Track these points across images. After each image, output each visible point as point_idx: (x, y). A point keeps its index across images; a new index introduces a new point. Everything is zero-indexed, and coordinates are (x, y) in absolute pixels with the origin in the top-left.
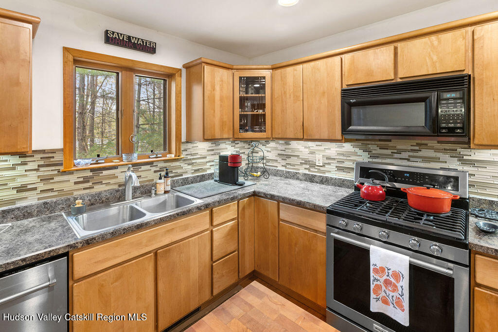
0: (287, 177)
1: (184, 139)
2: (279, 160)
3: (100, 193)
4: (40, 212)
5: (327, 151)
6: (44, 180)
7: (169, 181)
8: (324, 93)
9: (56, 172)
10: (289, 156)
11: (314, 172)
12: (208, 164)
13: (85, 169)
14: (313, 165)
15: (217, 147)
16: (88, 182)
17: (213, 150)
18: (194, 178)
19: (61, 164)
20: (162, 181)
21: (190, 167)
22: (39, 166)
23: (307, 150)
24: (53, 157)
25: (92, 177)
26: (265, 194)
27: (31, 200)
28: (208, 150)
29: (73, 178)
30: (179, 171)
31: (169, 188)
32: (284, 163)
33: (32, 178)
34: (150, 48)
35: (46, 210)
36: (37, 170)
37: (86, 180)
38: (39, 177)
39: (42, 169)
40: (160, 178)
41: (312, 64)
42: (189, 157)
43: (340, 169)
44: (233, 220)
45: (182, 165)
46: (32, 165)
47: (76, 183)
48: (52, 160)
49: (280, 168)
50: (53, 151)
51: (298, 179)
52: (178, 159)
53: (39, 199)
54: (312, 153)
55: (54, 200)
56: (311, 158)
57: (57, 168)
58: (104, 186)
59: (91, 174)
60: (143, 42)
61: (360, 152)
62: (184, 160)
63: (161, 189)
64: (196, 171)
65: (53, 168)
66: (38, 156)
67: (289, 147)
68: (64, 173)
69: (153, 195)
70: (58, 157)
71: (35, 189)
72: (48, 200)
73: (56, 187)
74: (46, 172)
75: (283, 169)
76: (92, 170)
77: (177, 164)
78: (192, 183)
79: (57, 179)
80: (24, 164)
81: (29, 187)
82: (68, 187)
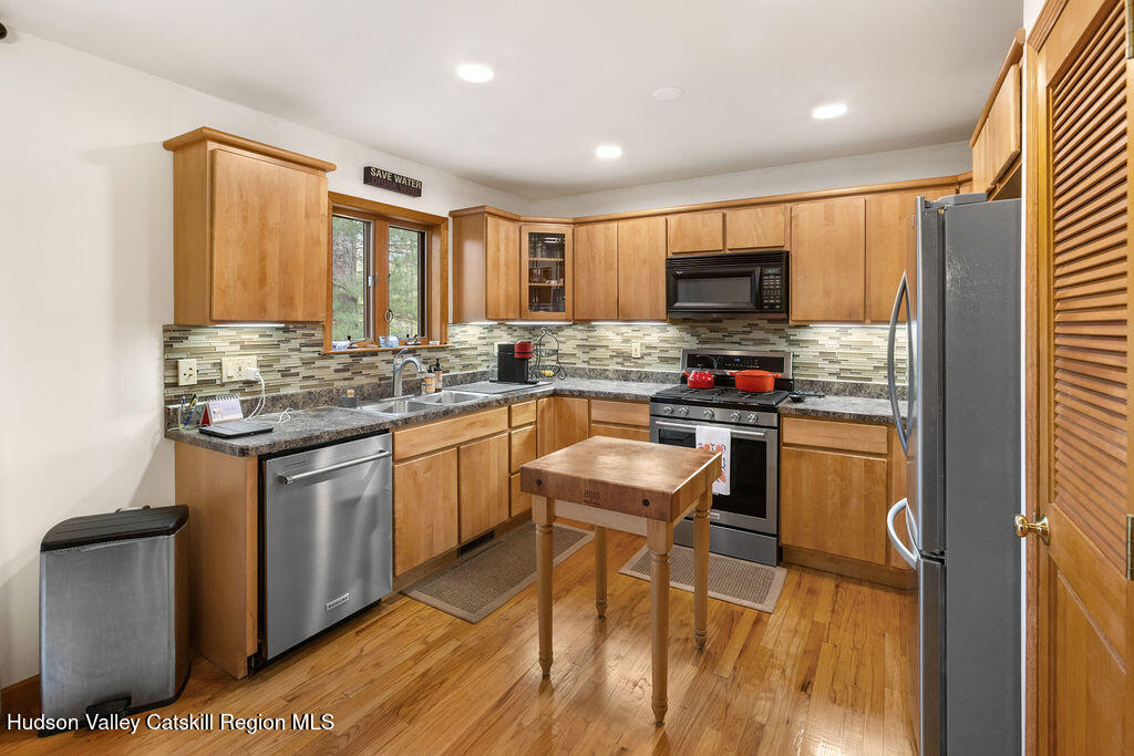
0: (590, 377)
1: (450, 321)
2: (579, 353)
3: (361, 387)
4: (305, 404)
5: (646, 337)
6: (307, 363)
8: (645, 261)
9: (317, 355)
10: (593, 348)
11: (629, 367)
12: (479, 358)
13: (345, 354)
14: (627, 357)
15: (490, 335)
16: (348, 370)
17: (485, 338)
18: (463, 376)
19: (321, 345)
20: (433, 374)
21: (457, 360)
22: (301, 345)
23: (620, 337)
24: (313, 335)
25: (351, 365)
26: (570, 391)
27: (294, 388)
28: (480, 338)
29: (333, 364)
32: (586, 357)
33: (293, 361)
34: (414, 190)
35: (309, 400)
36: (299, 350)
37: (346, 368)
38: (301, 359)
39: (303, 349)
40: (430, 371)
41: (631, 222)
43: (664, 360)
44: (530, 424)
45: (449, 356)
46: (295, 344)
47: (336, 371)
48: (313, 338)
49: (580, 365)
50: (314, 327)
51: (607, 378)
52: (443, 348)
53: (301, 387)
54: (627, 341)
55: (318, 390)
56: (624, 347)
57: (317, 349)
58: (363, 377)
59: (350, 360)
60: (407, 182)
61: (687, 337)
62: (451, 350)
63: (432, 385)
64: (465, 367)
65: (314, 349)
66: (300, 332)
67: (594, 334)
68: (325, 356)
70: (320, 335)
71: (298, 374)
72: (312, 390)
73: (317, 373)
74: (309, 353)
75: (586, 366)
76: (352, 355)
77: (443, 354)
78: (462, 383)
79: (318, 364)
80: (287, 341)
81: (293, 371)
82: (328, 375)
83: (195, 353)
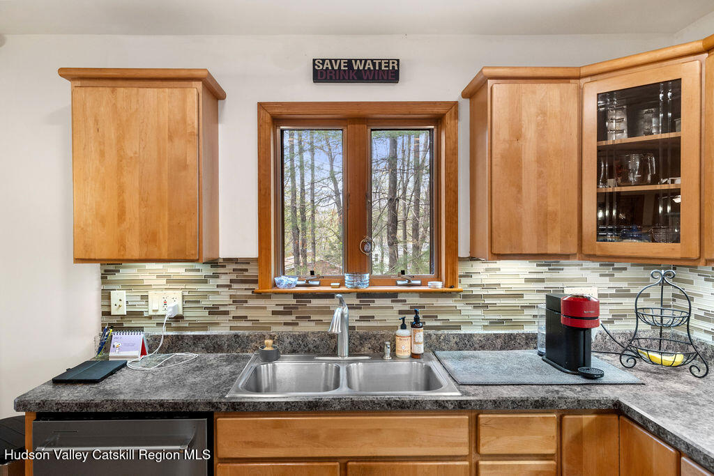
3: (305, 336)
4: (230, 348)
6: (237, 301)
7: (420, 335)
9: (250, 293)
12: (527, 312)
13: (286, 293)
15: (555, 275)
16: (290, 313)
17: (542, 280)
18: (487, 337)
19: (255, 282)
20: (406, 332)
21: (479, 312)
22: (231, 281)
24: (246, 270)
25: (295, 307)
27: (222, 329)
28: (528, 280)
29: (271, 304)
30: (453, 318)
31: (420, 349)
33: (223, 298)
35: (237, 344)
36: (229, 286)
37: (288, 311)
38: (231, 296)
39: (235, 286)
40: (404, 327)
42: (477, 291)
45: (460, 305)
46: (224, 280)
47: (274, 313)
48: (246, 274)
50: (247, 261)
52: (450, 292)
53: (231, 328)
55: (247, 333)
57: (252, 286)
58: (313, 324)
59: (294, 302)
60: (374, 64)
62: (465, 297)
63: (404, 348)
64: (494, 323)
65: (247, 286)
66: (231, 267)
68: (260, 295)
69: (388, 357)
70: (253, 271)
71: (226, 313)
72: (240, 332)
73: (251, 314)
74: (241, 290)
76: (296, 295)
77: (449, 302)
78: (482, 348)
79: (252, 303)
80: (216, 276)
81: (222, 309)
82: (265, 317)
83: (126, 286)
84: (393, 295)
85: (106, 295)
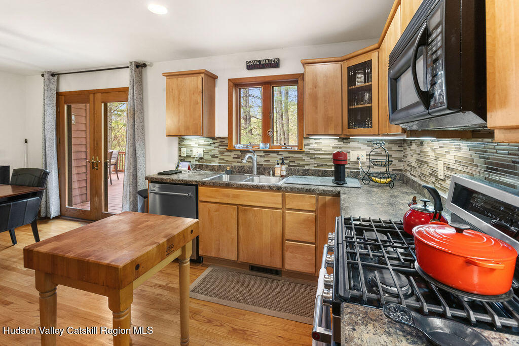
3: (244, 167)
6: (222, 153)
7: (284, 167)
9: (225, 150)
13: (238, 150)
16: (239, 158)
18: (315, 171)
19: (227, 146)
20: (279, 166)
21: (313, 160)
22: (219, 145)
24: (224, 141)
25: (241, 156)
27: (216, 163)
29: (233, 154)
30: (301, 162)
31: (284, 173)
33: (216, 151)
35: (220, 169)
36: (218, 147)
37: (238, 157)
38: (219, 151)
39: (220, 147)
40: (278, 164)
42: (311, 152)
45: (305, 157)
46: (217, 145)
47: (233, 158)
48: (224, 143)
50: (224, 138)
52: (300, 152)
53: (219, 163)
55: (224, 165)
59: (240, 154)
62: (307, 154)
63: (278, 172)
64: (319, 165)
65: (224, 147)
66: (219, 140)
68: (229, 151)
69: (271, 176)
70: (226, 142)
71: (217, 157)
72: (221, 164)
73: (225, 158)
74: (222, 149)
76: (241, 151)
77: (300, 156)
78: (313, 175)
79: (226, 154)
80: (214, 143)
81: (216, 156)
82: (230, 159)
83: (186, 146)
84: (277, 152)
85: (180, 150)
